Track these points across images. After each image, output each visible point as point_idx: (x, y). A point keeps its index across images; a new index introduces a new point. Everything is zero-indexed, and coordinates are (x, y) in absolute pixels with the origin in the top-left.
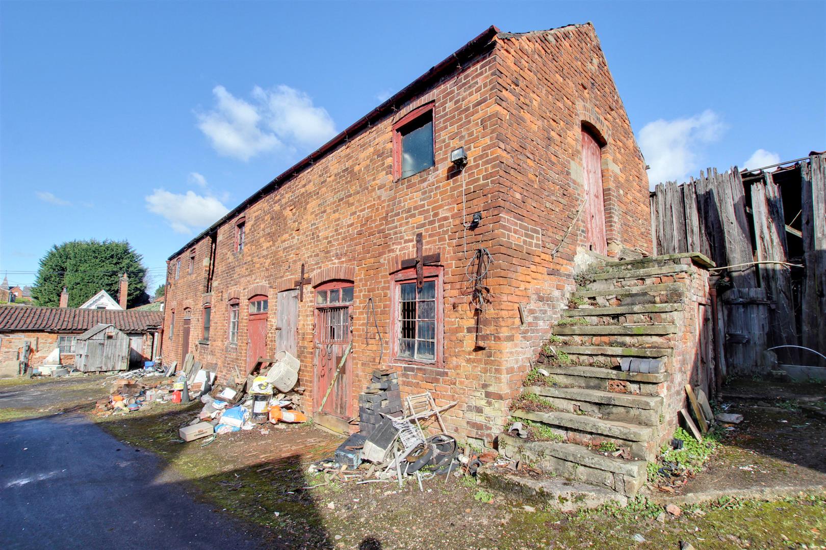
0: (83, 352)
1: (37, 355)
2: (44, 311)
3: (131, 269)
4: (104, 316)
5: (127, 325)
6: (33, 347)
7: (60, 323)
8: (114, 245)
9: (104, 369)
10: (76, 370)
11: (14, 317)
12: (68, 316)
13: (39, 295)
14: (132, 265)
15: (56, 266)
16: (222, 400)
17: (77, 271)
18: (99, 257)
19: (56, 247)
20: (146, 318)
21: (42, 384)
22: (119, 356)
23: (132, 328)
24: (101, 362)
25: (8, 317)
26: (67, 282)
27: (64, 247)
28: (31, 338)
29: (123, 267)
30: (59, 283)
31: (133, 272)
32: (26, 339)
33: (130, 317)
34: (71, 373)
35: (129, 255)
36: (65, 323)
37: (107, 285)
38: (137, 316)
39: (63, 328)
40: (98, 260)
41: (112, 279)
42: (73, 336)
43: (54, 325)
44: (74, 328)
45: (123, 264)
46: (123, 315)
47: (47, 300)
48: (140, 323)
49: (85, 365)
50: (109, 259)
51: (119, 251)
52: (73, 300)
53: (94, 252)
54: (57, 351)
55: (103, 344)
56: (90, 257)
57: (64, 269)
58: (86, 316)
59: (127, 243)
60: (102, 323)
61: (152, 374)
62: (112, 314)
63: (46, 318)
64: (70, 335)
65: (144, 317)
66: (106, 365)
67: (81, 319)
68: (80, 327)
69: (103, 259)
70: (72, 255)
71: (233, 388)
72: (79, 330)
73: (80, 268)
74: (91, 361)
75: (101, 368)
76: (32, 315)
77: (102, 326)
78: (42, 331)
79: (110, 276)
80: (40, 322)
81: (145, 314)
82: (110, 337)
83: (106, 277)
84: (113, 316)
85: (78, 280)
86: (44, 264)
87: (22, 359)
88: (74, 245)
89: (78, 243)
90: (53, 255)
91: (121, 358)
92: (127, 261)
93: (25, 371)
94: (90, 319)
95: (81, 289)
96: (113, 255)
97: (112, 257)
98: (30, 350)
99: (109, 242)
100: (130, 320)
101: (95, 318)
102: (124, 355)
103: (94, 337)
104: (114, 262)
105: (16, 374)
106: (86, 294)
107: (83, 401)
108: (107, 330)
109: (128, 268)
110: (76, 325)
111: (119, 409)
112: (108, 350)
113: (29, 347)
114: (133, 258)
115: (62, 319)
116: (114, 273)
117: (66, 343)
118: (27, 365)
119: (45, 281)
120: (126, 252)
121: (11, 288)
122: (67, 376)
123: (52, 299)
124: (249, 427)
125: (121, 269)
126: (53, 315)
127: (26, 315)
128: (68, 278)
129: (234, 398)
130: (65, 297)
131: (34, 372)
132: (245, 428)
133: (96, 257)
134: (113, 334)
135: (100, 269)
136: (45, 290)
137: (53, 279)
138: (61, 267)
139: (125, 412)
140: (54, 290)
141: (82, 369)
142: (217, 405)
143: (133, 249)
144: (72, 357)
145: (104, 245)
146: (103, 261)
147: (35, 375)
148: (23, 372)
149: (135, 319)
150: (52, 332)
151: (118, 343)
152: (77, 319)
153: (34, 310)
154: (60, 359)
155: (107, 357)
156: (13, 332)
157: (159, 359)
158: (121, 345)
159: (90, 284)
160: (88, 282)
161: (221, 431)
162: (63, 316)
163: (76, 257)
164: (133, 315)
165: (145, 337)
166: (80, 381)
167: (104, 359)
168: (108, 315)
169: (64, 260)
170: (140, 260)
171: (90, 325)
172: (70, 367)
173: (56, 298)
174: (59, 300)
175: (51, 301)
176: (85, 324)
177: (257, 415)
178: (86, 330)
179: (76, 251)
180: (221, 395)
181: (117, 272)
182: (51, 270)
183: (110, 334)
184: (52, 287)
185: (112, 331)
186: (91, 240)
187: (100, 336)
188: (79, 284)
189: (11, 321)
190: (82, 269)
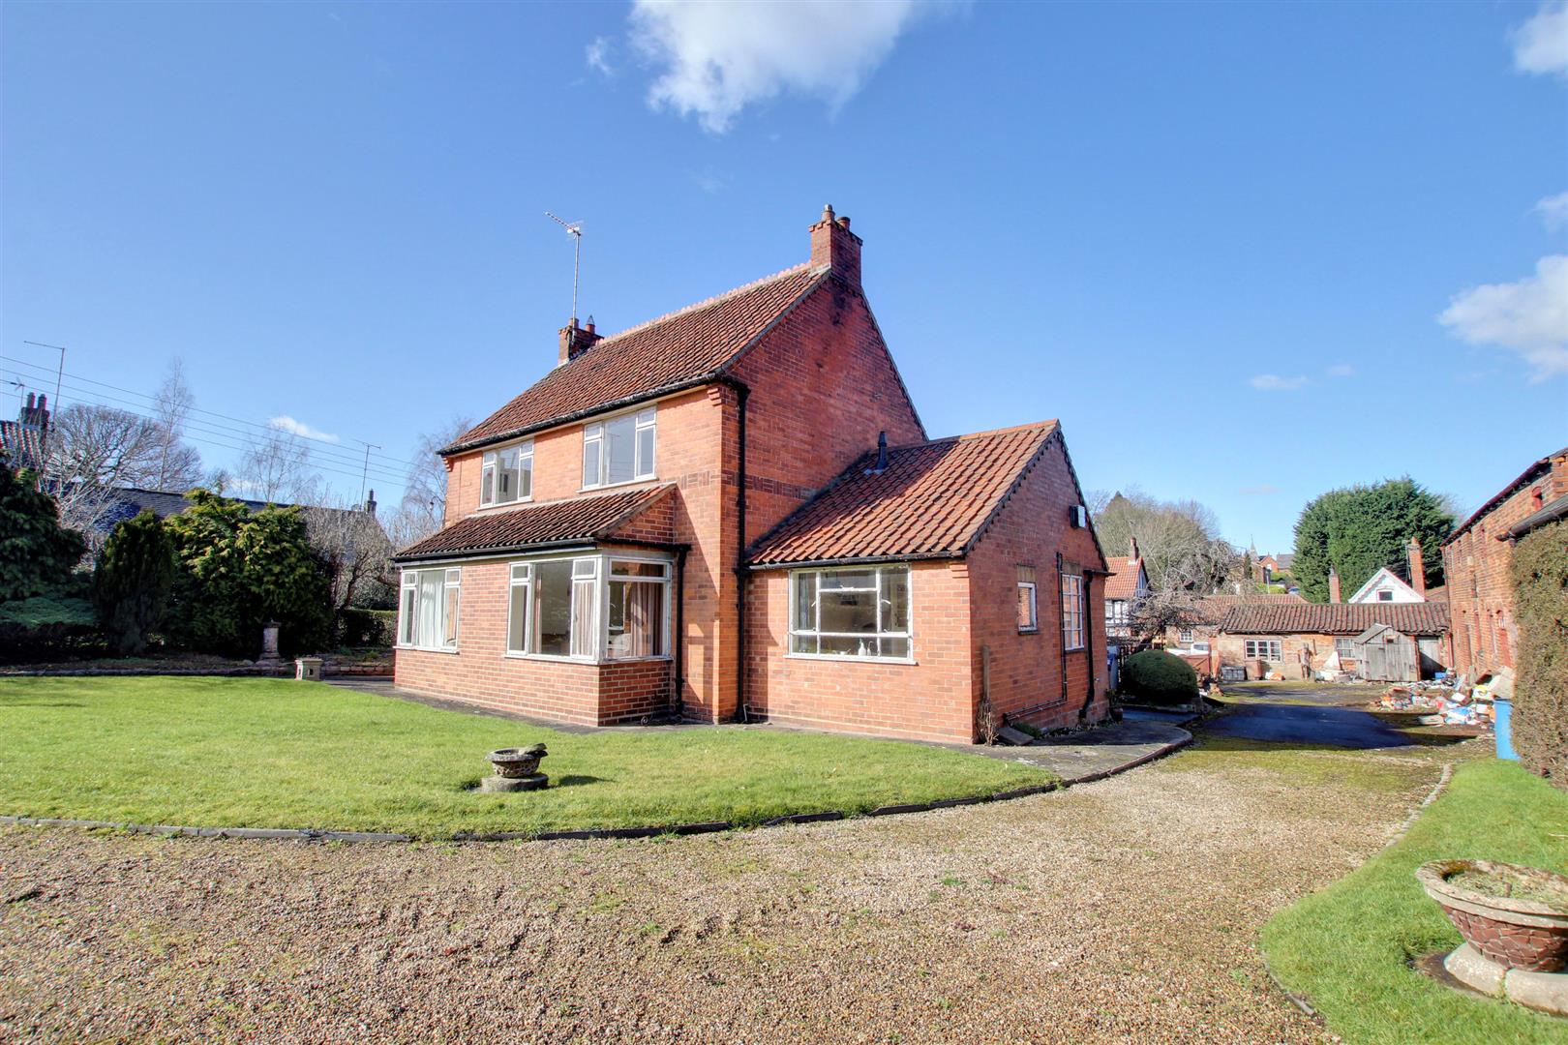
0: (1363, 657)
1: (1316, 658)
2: (1314, 609)
3: (1424, 523)
4: (1383, 613)
5: (1413, 624)
6: (1311, 649)
7: (1333, 623)
8: (1390, 488)
9: (1390, 678)
10: (1359, 678)
11: (1287, 617)
12: (1340, 613)
13: (1302, 575)
14: (1425, 516)
15: (1316, 533)
16: (1454, 702)
17: (1343, 537)
18: (1370, 511)
19: (1309, 505)
20: (1441, 613)
21: (1327, 689)
22: (1405, 664)
23: (1421, 629)
24: (1385, 671)
25: (1282, 617)
26: (1334, 554)
27: (1320, 503)
28: (1308, 640)
29: (1412, 521)
30: (1323, 557)
31: (1429, 527)
32: (1304, 641)
33: (1417, 613)
34: (1354, 681)
35: (1416, 501)
36: (1339, 623)
37: (1390, 552)
38: (1428, 610)
39: (1338, 629)
40: (1369, 517)
41: (1397, 542)
42: (1349, 638)
43: (1327, 625)
44: (1349, 629)
45: (1411, 516)
46: (1407, 610)
47: (1313, 582)
48: (1431, 621)
49: (1367, 673)
50: (1385, 512)
51: (1400, 497)
52: (1345, 579)
53: (1361, 504)
54: (1335, 655)
55: (1383, 649)
56: (1357, 515)
57: (1326, 536)
58: (1361, 614)
59: (1411, 481)
60: (1381, 623)
61: (1437, 687)
62: (1393, 609)
63: (1318, 618)
64: (1346, 637)
65: (1438, 612)
66: (1391, 673)
67: (1356, 616)
68: (1355, 628)
69: (1377, 513)
70: (1332, 514)
71: (1463, 693)
72: (1355, 631)
73: (1347, 532)
74: (1373, 668)
75: (1386, 677)
76: (1303, 614)
77: (1379, 626)
78: (1316, 632)
79: (1393, 538)
80: (1312, 622)
81: (1439, 608)
82: (1390, 641)
83: (1387, 541)
84: (1394, 612)
85: (1347, 551)
86: (1299, 532)
87: (1303, 662)
88: (1333, 498)
89: (1337, 494)
90: (1308, 517)
91: (1408, 666)
92: (1415, 510)
93: (1309, 675)
94: (1366, 616)
95: (1354, 563)
96: (1390, 505)
97: (1389, 507)
98: (1309, 653)
99: (1380, 485)
100: (1418, 617)
101: (1372, 616)
102: (1411, 663)
103: (1372, 641)
104: (1395, 515)
105: (1300, 677)
106: (1362, 569)
107: (1362, 702)
108: (1385, 633)
109: (1420, 521)
110: (1350, 625)
111: (1386, 707)
112: (1390, 657)
113: (1308, 649)
114: (1426, 504)
115: (1334, 619)
116: (1398, 533)
117: (1343, 646)
118: (1308, 669)
119: (1305, 555)
120: (1411, 494)
121: (1261, 558)
122: (1350, 684)
123: (1319, 580)
124: (1473, 722)
125: (1408, 524)
126: (1324, 612)
127: (1298, 614)
128: (1333, 548)
129: (1463, 701)
130: (1333, 581)
131: (1317, 676)
132: (1469, 723)
133: (1367, 513)
134: (1393, 637)
135: (1375, 530)
136: (1308, 568)
137: (1314, 552)
138: (1322, 533)
139: (1391, 709)
140: (1319, 566)
141: (1365, 677)
142: (1449, 705)
143: (1422, 489)
144: (1351, 663)
145: (1375, 491)
146: (1378, 517)
147: (1318, 680)
148: (1306, 675)
149: (1423, 615)
150: (1326, 633)
151: (1402, 649)
152: (1350, 617)
153: (1304, 608)
154: (1341, 665)
155: (1391, 665)
156: (1290, 633)
157: (1453, 671)
158: (1406, 651)
159: (1365, 554)
160: (1362, 552)
161: (1449, 722)
162: (1334, 614)
163: (1338, 517)
164: (1422, 610)
165: (1440, 640)
166: (1365, 689)
167: (1387, 667)
168: (1388, 611)
169: (1324, 523)
170: (1439, 504)
171: (1367, 625)
172: (1353, 674)
173: (1322, 579)
174: (1327, 581)
175: (1318, 583)
176: (1361, 624)
177: (1479, 715)
178: (1363, 631)
179: (1337, 507)
180: (1453, 697)
181: (1403, 530)
182: (1310, 540)
183: (1389, 637)
184: (1315, 563)
185: (1392, 634)
186: (1354, 486)
187: (1378, 640)
188: (1350, 555)
189: (1286, 622)
190: (1349, 532)
